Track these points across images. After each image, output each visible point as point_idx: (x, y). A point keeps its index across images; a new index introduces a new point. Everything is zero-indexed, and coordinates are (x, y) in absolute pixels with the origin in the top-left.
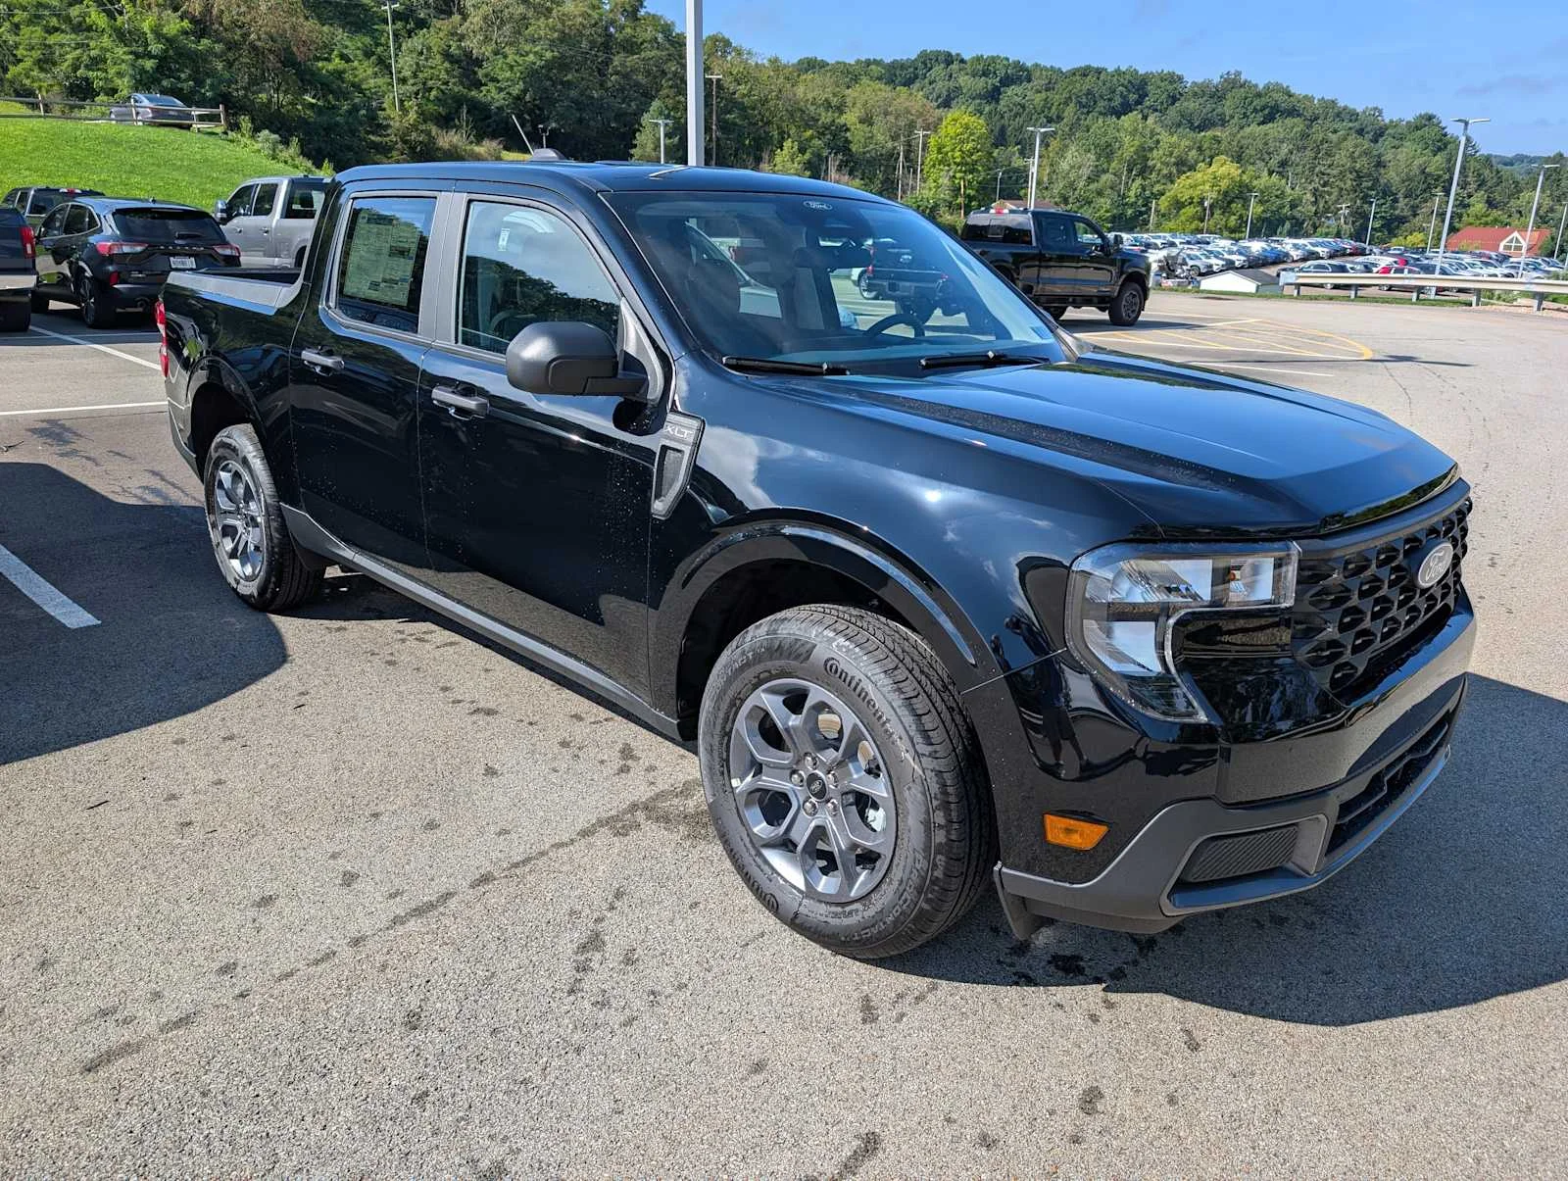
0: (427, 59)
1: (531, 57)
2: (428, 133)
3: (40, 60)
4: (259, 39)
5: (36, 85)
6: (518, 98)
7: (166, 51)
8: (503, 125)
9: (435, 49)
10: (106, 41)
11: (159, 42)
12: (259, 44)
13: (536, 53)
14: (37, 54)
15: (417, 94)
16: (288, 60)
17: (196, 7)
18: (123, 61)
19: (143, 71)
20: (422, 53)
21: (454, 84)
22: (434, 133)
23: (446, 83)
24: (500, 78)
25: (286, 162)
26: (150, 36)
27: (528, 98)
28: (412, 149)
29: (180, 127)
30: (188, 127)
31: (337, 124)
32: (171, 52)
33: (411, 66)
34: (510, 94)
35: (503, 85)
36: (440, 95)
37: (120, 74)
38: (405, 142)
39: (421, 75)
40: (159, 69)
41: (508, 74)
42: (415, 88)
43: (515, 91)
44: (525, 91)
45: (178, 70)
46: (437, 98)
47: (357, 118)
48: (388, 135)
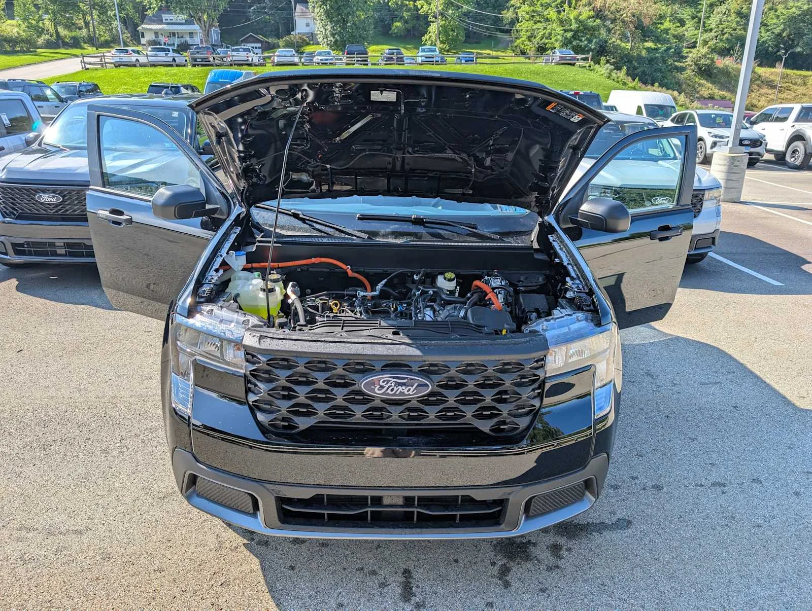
0: (727, 17)
1: (794, 9)
2: (712, 59)
3: (529, 37)
4: (627, 17)
5: (526, 48)
6: (780, 35)
7: (579, 27)
8: (763, 52)
9: (732, 11)
10: (554, 25)
11: (576, 24)
12: (626, 19)
13: (796, 7)
14: (529, 34)
15: (717, 37)
16: (639, 26)
17: (599, 4)
18: (558, 34)
19: (566, 38)
20: (725, 14)
21: (740, 30)
22: (715, 60)
23: (735, 30)
24: (769, 24)
25: (614, 80)
26: (573, 21)
27: (784, 35)
28: (700, 69)
29: (571, 64)
30: (574, 65)
31: (656, 58)
32: (581, 28)
33: (717, 21)
34: (773, 33)
35: (769, 28)
36: (730, 37)
37: (556, 41)
38: (696, 65)
39: (720, 26)
40: (574, 37)
41: (775, 21)
42: (716, 34)
43: (777, 31)
44: (783, 31)
45: (582, 36)
46: (727, 39)
47: (668, 54)
48: (686, 62)
